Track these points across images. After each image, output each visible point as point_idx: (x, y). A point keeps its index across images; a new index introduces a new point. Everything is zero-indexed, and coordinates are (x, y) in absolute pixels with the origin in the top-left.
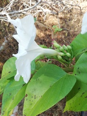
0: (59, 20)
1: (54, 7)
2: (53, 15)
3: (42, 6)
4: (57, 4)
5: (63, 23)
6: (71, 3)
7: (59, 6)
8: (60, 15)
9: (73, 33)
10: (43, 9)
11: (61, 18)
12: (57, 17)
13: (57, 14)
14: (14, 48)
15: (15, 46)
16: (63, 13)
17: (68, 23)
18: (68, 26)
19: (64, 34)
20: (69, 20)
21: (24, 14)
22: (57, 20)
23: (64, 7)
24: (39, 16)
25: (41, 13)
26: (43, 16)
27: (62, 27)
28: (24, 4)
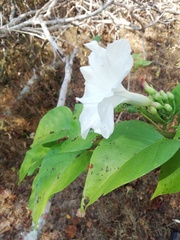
0: (145, 43)
1: (137, 16)
2: (134, 32)
3: (112, 11)
4: (144, 9)
5: (152, 49)
6: (174, 10)
7: (148, 13)
8: (149, 33)
9: (171, 71)
10: (114, 17)
11: (149, 40)
12: (141, 37)
13: (143, 30)
14: (50, 93)
15: (51, 88)
16: (155, 28)
17: (164, 50)
18: (162, 56)
19: (153, 72)
20: (167, 45)
21: (75, 25)
22: (141, 42)
23: (158, 17)
24: (105, 33)
25: (109, 25)
26: (114, 32)
27: (150, 58)
28: (78, 5)
